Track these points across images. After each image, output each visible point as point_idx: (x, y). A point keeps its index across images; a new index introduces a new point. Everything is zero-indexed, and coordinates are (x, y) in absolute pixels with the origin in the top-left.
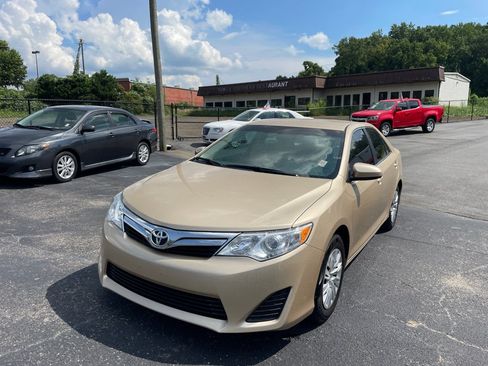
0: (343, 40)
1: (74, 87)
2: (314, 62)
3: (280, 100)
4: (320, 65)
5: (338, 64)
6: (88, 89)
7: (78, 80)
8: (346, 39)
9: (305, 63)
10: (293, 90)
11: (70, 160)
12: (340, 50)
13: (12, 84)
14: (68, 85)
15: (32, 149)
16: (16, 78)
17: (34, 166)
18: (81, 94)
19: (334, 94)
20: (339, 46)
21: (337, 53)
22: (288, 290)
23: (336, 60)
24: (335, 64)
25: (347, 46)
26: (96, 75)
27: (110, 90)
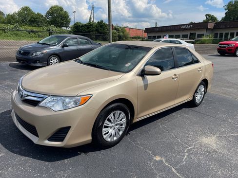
0: (230, 2)
1: (88, 28)
2: (212, 15)
3: (187, 35)
4: (215, 16)
5: (226, 16)
6: (94, 29)
7: (90, 25)
8: (232, 2)
9: (206, 15)
10: (195, 30)
11: (56, 59)
12: (228, 8)
13: (65, 27)
14: (86, 27)
15: (39, 53)
16: (66, 24)
17: (39, 61)
18: (91, 31)
19: (219, 32)
20: (227, 6)
21: (226, 9)
22: (69, 128)
23: (226, 13)
24: (225, 15)
25: (232, 5)
26: (98, 22)
27: (104, 30)
